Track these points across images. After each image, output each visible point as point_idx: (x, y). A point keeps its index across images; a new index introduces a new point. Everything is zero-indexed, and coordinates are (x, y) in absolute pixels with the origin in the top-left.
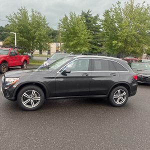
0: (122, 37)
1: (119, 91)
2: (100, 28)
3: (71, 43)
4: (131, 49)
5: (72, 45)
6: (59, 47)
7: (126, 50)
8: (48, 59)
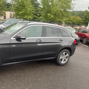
0: (53, 12)
1: (64, 53)
2: (39, 5)
3: (20, 13)
4: (58, 20)
5: (21, 14)
6: (12, 15)
7: (55, 20)
8: (3, 22)
